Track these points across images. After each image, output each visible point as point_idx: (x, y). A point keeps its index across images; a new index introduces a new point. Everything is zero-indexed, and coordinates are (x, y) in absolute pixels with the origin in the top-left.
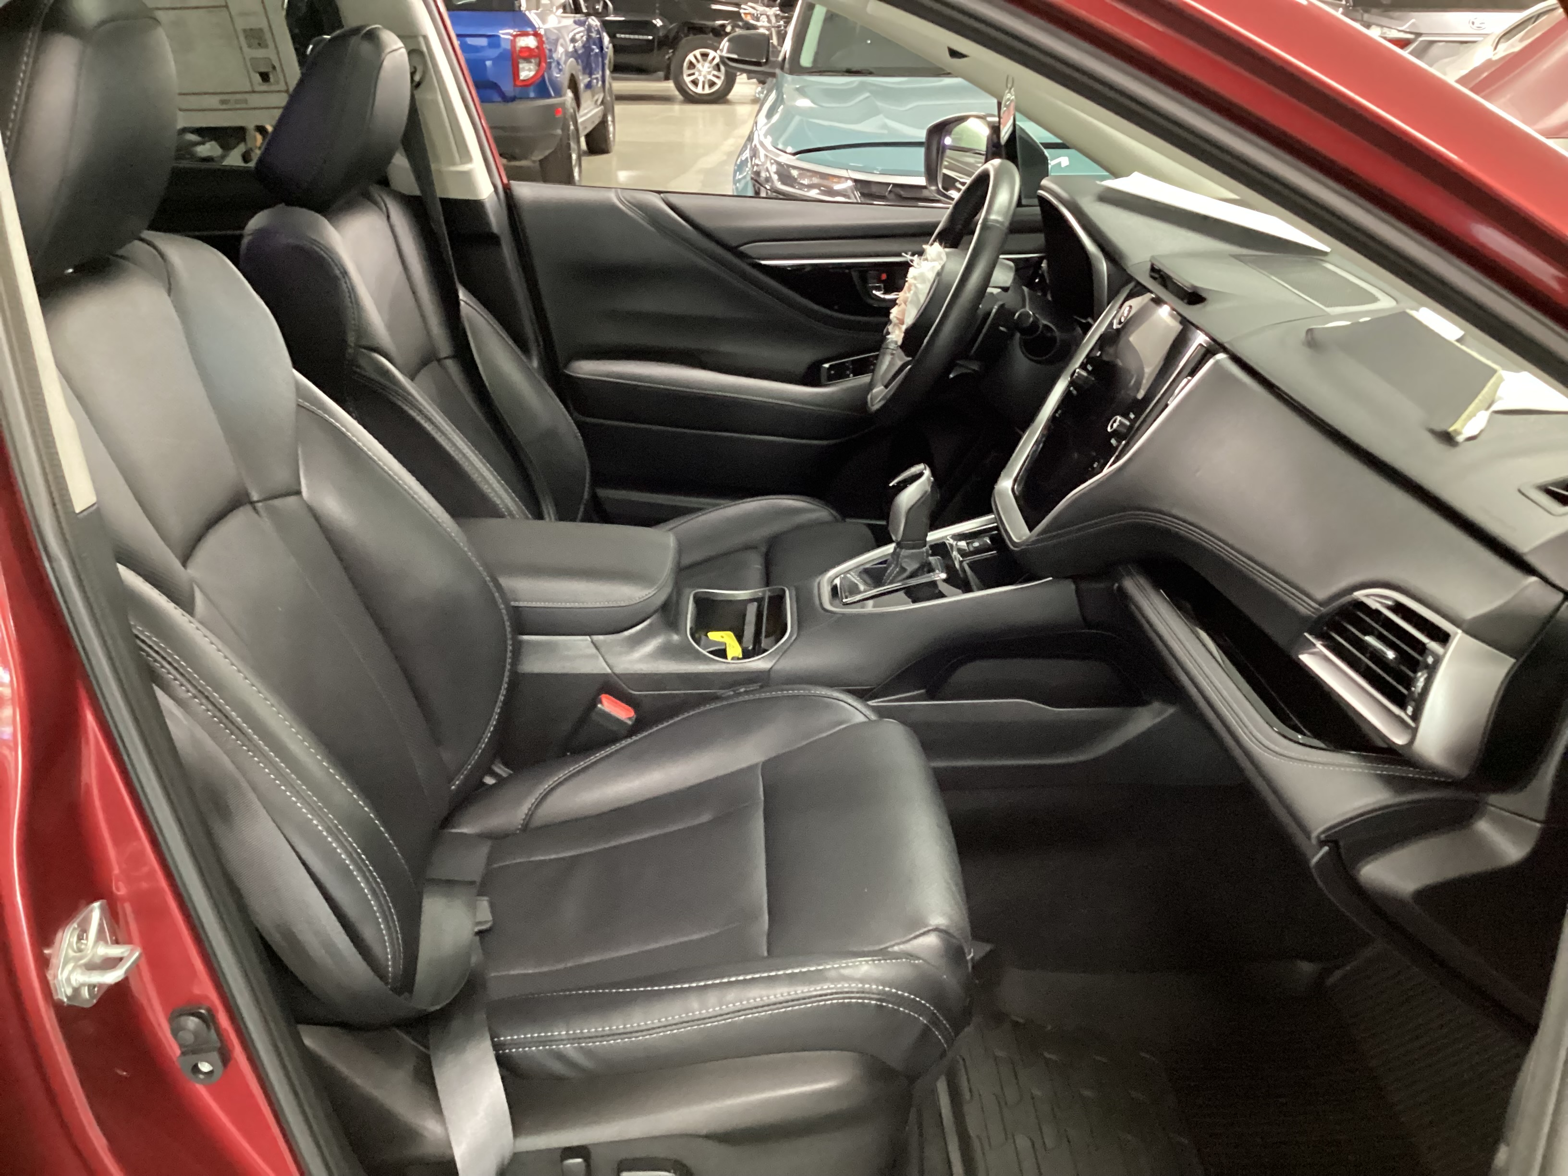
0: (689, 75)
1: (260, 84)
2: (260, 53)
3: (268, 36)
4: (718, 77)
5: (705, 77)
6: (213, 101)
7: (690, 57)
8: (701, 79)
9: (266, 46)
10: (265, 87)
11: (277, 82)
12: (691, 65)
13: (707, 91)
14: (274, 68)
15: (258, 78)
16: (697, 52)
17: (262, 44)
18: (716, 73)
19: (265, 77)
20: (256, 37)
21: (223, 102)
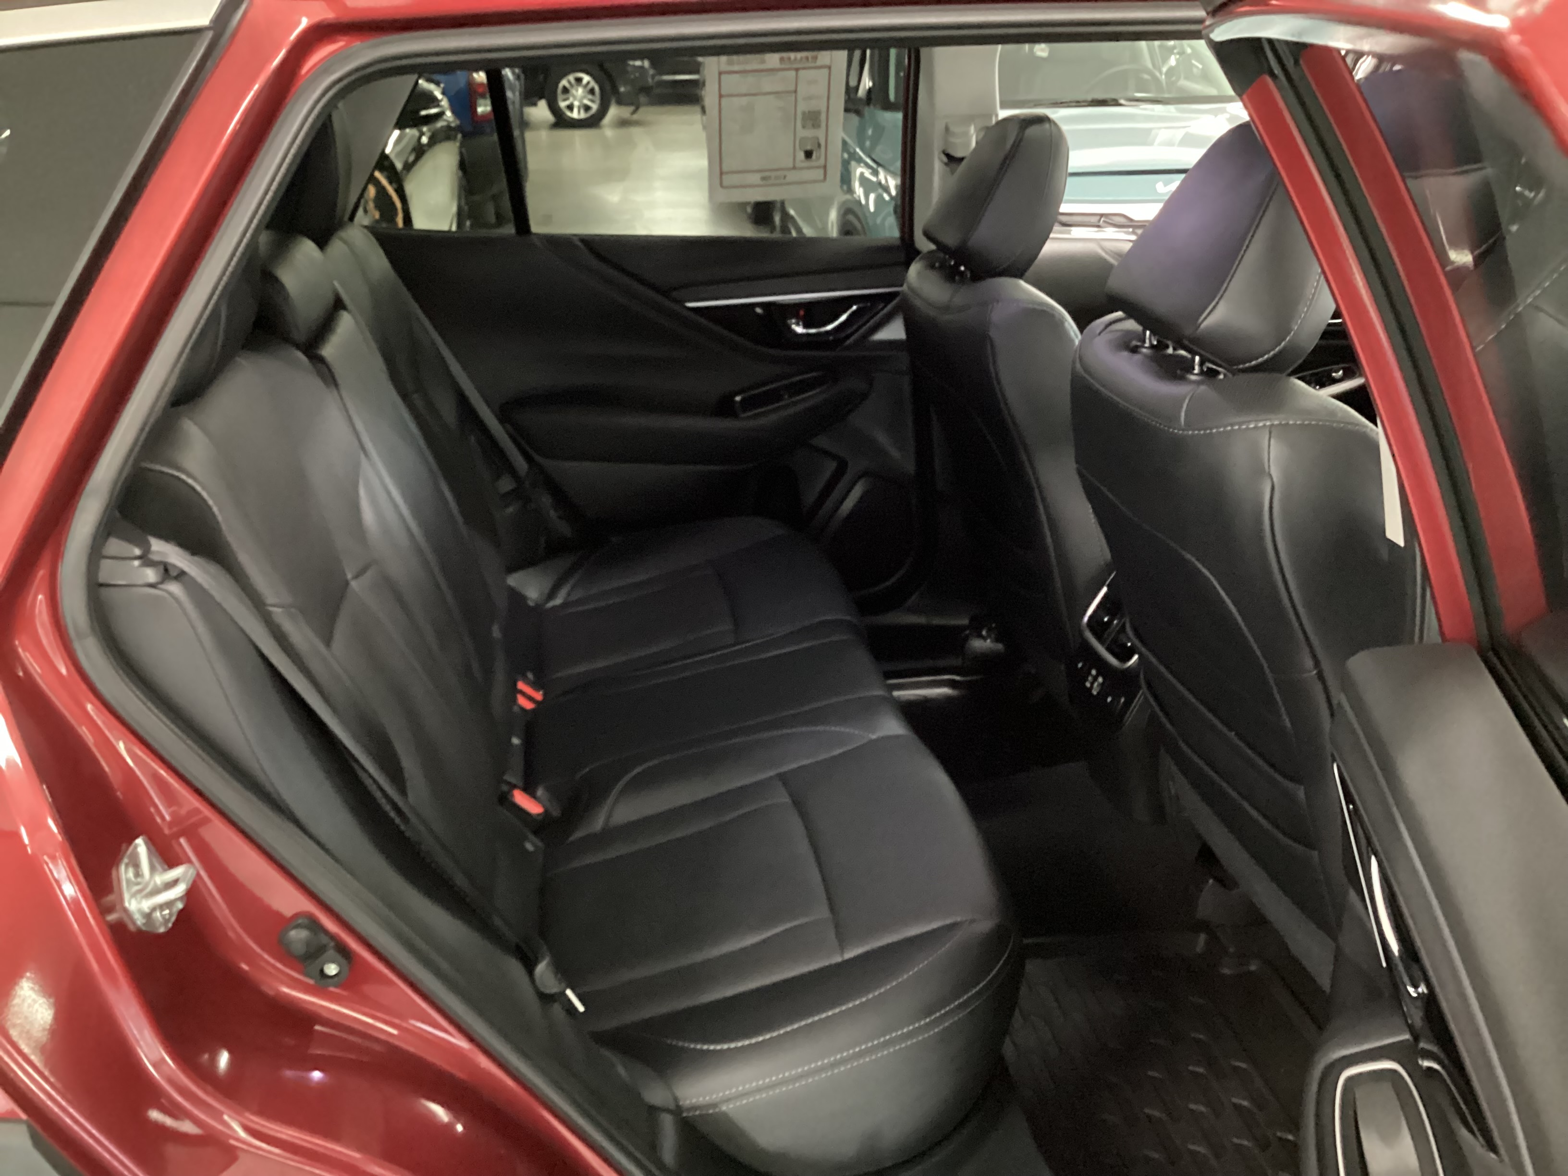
0: (565, 100)
1: (802, 161)
2: (809, 133)
3: (823, 116)
4: (592, 101)
5: (581, 101)
6: (755, 178)
7: (564, 83)
8: (576, 103)
9: (819, 126)
10: (807, 163)
11: (818, 158)
12: (566, 90)
13: (583, 115)
14: (819, 145)
15: (801, 155)
16: (571, 77)
17: (816, 125)
18: (590, 97)
19: (808, 154)
20: (812, 119)
21: (763, 179)
